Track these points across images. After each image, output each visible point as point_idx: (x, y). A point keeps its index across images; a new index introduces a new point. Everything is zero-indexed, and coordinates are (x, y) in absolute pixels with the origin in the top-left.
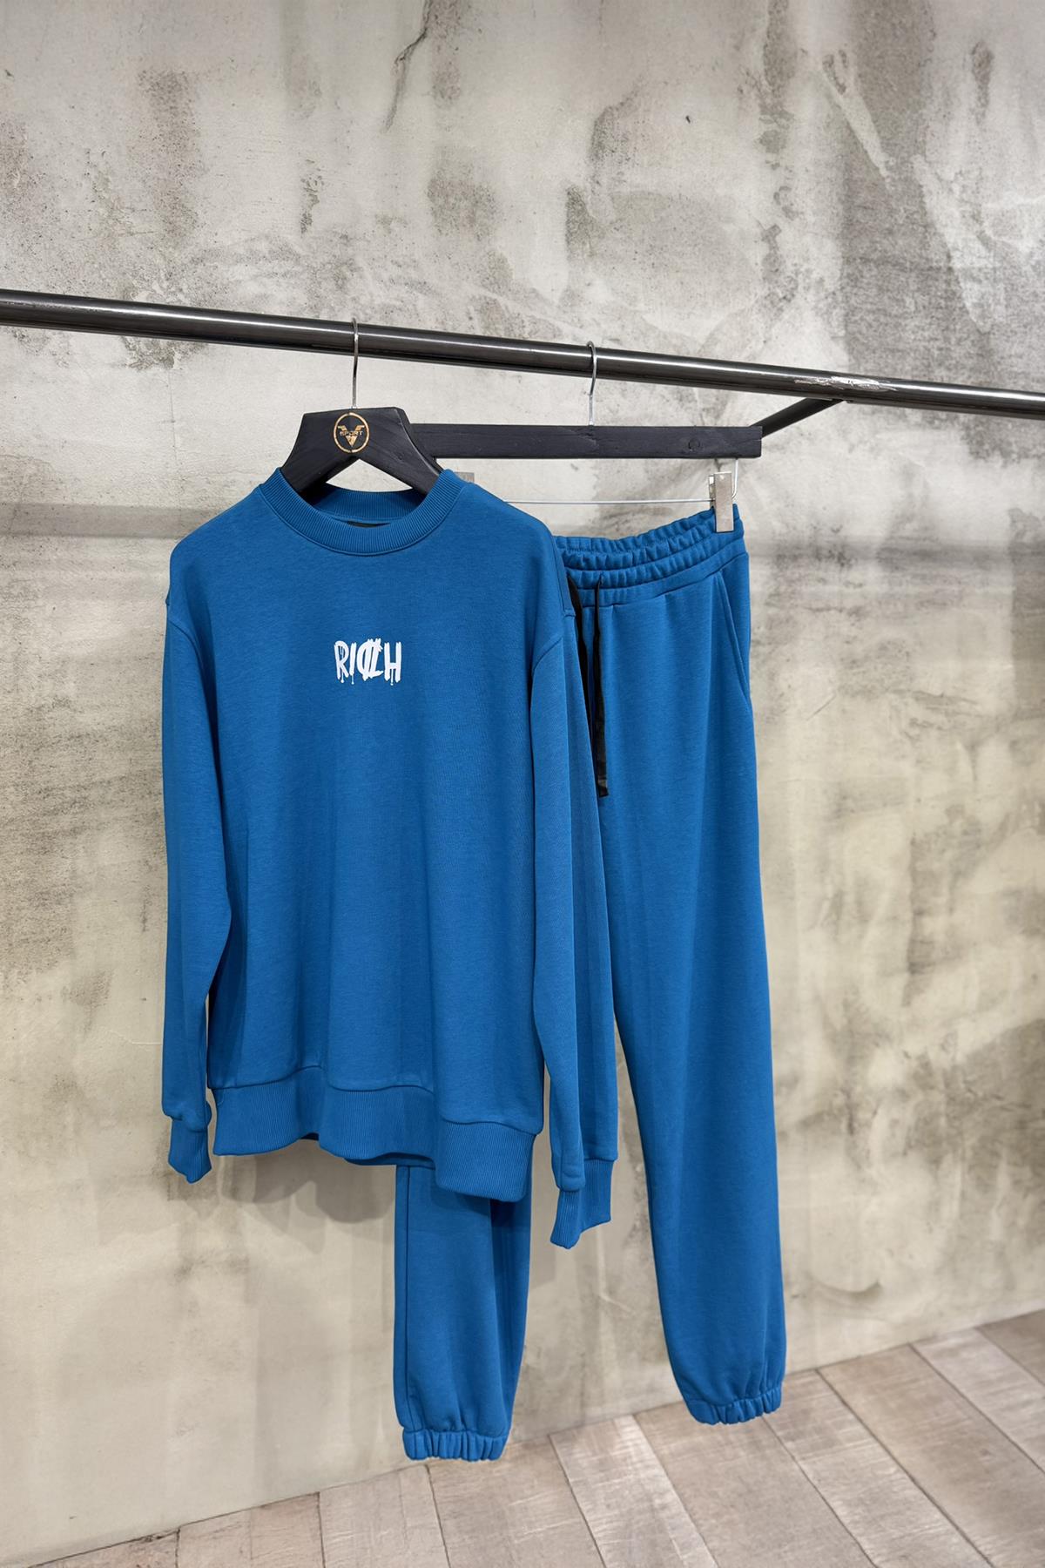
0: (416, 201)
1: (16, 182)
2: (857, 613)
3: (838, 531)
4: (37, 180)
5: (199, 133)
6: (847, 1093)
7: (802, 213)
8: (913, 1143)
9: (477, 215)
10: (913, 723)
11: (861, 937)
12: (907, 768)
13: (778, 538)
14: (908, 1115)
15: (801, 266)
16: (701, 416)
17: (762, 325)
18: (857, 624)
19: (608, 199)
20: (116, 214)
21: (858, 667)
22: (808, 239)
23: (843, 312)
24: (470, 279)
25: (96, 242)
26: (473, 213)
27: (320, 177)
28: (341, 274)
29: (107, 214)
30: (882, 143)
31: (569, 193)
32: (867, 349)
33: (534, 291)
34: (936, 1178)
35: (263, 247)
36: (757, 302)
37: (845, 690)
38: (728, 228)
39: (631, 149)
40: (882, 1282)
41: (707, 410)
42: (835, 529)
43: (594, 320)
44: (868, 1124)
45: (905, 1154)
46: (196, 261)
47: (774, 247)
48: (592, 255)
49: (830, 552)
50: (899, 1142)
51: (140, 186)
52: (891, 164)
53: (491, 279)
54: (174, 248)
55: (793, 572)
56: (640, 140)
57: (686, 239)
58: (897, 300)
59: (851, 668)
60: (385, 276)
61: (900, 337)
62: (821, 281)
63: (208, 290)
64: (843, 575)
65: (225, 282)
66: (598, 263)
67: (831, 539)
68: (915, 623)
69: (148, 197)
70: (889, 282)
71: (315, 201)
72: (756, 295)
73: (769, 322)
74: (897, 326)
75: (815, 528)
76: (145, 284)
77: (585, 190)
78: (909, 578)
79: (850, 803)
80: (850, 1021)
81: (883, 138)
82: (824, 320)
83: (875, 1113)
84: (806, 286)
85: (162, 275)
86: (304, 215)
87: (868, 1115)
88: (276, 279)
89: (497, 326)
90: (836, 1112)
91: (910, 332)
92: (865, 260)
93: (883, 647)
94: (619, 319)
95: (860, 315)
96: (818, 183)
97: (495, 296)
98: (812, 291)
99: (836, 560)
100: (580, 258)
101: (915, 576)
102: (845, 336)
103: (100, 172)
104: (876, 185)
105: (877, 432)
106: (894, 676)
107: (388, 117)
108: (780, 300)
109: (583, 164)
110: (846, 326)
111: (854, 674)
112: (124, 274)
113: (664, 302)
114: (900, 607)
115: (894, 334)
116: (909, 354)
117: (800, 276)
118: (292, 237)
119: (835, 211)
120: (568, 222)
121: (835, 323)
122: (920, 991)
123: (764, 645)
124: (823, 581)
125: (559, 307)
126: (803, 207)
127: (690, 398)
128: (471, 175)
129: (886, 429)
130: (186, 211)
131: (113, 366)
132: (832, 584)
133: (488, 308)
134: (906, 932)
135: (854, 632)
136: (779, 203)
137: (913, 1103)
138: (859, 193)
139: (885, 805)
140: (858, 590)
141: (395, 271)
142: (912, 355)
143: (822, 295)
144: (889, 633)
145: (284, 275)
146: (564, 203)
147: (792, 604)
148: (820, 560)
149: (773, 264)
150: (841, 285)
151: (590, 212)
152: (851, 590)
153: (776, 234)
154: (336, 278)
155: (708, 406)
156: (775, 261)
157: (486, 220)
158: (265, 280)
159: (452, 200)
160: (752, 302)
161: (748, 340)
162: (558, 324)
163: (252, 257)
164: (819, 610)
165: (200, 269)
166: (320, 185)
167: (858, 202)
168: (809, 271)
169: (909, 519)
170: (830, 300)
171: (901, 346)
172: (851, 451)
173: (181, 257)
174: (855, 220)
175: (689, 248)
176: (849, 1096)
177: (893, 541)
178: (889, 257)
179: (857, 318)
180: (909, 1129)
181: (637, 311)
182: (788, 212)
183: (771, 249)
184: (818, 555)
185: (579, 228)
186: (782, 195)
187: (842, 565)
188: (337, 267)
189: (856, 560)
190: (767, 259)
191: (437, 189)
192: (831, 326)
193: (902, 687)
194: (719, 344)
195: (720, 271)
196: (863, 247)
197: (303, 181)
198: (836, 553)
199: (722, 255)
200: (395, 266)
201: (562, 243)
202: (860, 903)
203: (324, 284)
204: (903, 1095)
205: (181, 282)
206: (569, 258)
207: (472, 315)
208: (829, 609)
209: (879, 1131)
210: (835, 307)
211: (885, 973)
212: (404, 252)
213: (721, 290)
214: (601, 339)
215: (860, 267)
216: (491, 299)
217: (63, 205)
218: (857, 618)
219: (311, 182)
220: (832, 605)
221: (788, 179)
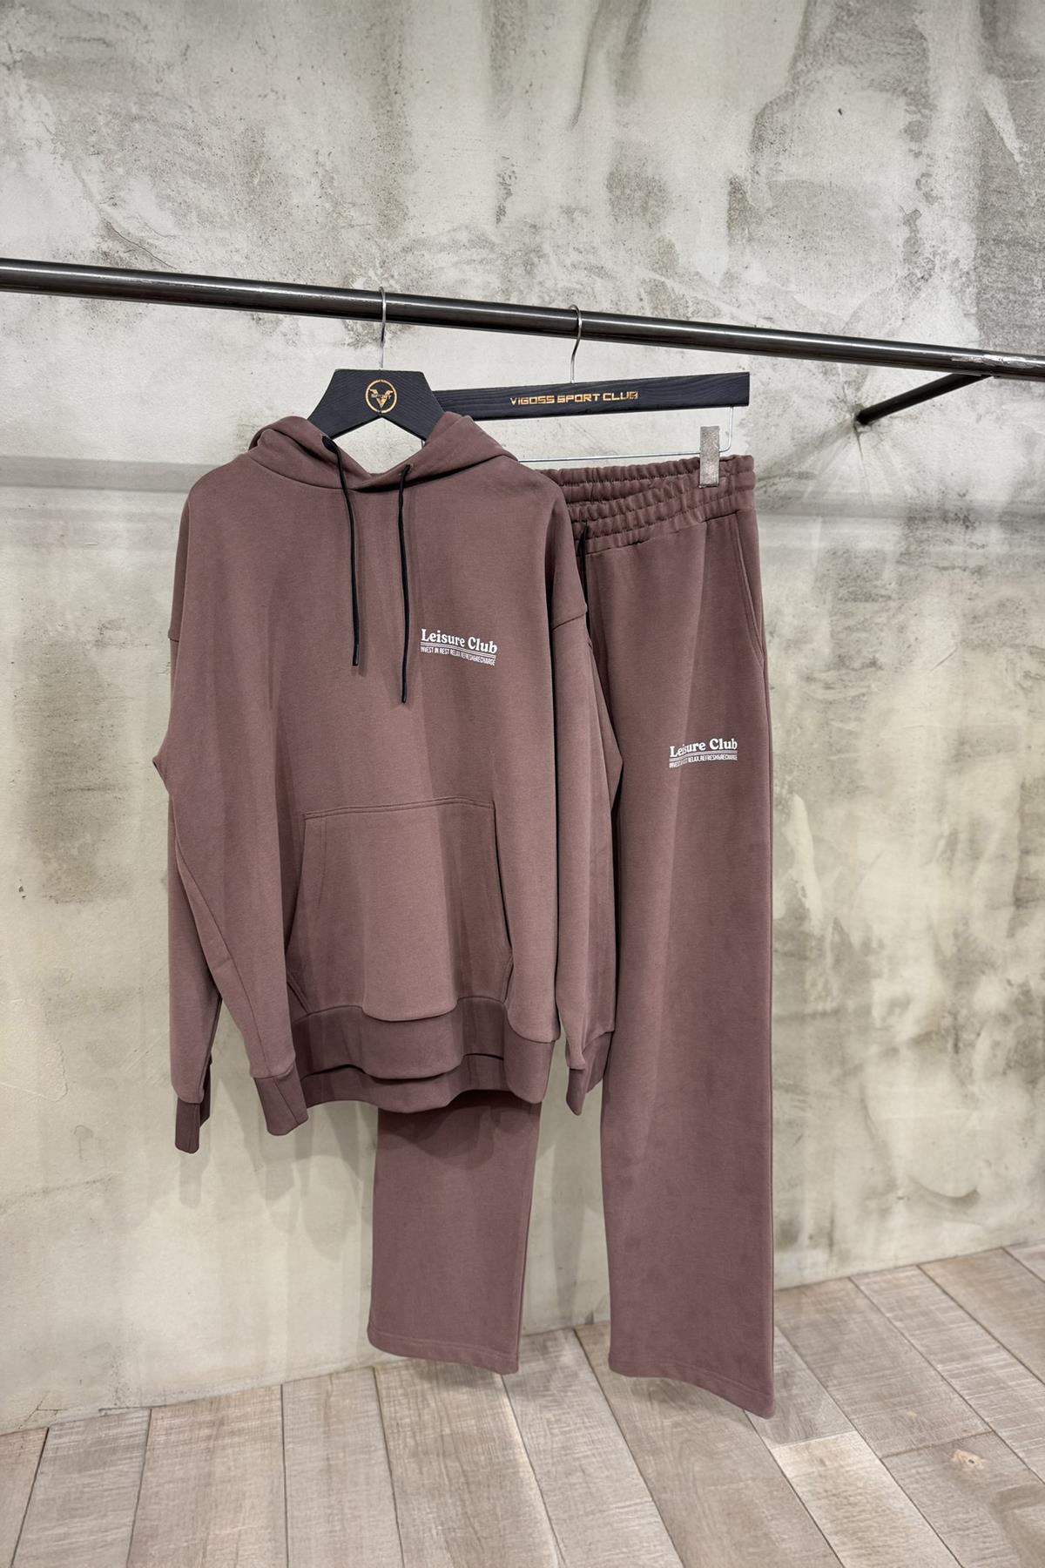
0: (596, 193)
1: (256, 181)
2: (979, 571)
3: (964, 495)
4: (273, 179)
5: (411, 134)
6: (955, 1016)
7: (941, 198)
8: (1012, 1064)
9: (650, 204)
10: (1027, 675)
11: (972, 873)
12: (1020, 717)
13: (909, 501)
14: (1008, 1038)
15: (939, 247)
16: (843, 388)
17: (902, 304)
18: (979, 582)
19: (766, 189)
20: (339, 208)
21: (979, 622)
22: (946, 222)
23: (976, 290)
24: (641, 264)
25: (322, 234)
26: (646, 203)
27: (514, 172)
28: (530, 259)
29: (331, 209)
30: (1017, 130)
31: (731, 183)
32: (997, 325)
33: (697, 273)
34: (1032, 1097)
35: (463, 236)
36: (897, 282)
37: (966, 644)
38: (873, 213)
39: (788, 141)
40: (979, 1190)
41: (849, 383)
42: (961, 493)
43: (750, 300)
44: (972, 1045)
45: (1004, 1073)
46: (406, 250)
47: (914, 231)
48: (750, 240)
49: (956, 514)
50: (1000, 1063)
51: (360, 182)
52: (1025, 150)
53: (660, 262)
54: (388, 238)
55: (922, 533)
56: (796, 132)
57: (834, 224)
58: (1026, 279)
59: (973, 623)
60: (568, 262)
61: (1028, 314)
62: (957, 260)
63: (416, 276)
64: (967, 537)
65: (430, 268)
66: (756, 247)
67: (958, 503)
68: (1032, 583)
69: (367, 193)
70: (1019, 262)
71: (509, 194)
72: (897, 275)
73: (908, 301)
74: (1025, 303)
75: (943, 492)
76: (362, 271)
77: (746, 180)
78: (1027, 540)
79: (967, 749)
80: (959, 950)
81: (1018, 125)
82: (958, 297)
83: (979, 1035)
84: (943, 266)
85: (378, 265)
86: (499, 207)
87: (973, 1036)
88: (473, 265)
89: (664, 306)
90: (943, 1032)
91: (1037, 309)
92: (998, 241)
93: (1002, 605)
94: (773, 299)
95: (991, 293)
96: (957, 169)
97: (663, 279)
98: (948, 271)
99: (961, 522)
100: (739, 243)
101: (1033, 538)
102: (977, 313)
103: (326, 171)
104: (1010, 171)
105: (1003, 404)
106: (1011, 631)
107: (574, 115)
108: (918, 280)
109: (745, 155)
110: (978, 304)
111: (975, 629)
112: (345, 262)
113: (813, 282)
114: (1018, 567)
115: (1022, 311)
116: (1035, 329)
117: (938, 257)
118: (487, 226)
119: (971, 196)
120: (730, 209)
121: (967, 301)
122: (1023, 924)
123: (894, 600)
124: (949, 541)
125: (719, 289)
126: (942, 193)
127: (834, 372)
128: (645, 168)
129: (1012, 400)
130: (400, 206)
131: (334, 345)
132: (957, 545)
133: (656, 290)
134: (1013, 868)
135: (976, 589)
136: (920, 189)
137: (1014, 1026)
138: (994, 178)
139: (999, 751)
140: (981, 551)
141: (575, 257)
142: (1038, 330)
143: (957, 275)
144: (1007, 591)
145: (481, 262)
146: (726, 192)
147: (921, 563)
148: (947, 522)
149: (913, 246)
150: (974, 265)
151: (750, 200)
152: (974, 550)
153: (917, 218)
154: (525, 264)
155: (850, 379)
156: (915, 243)
157: (656, 209)
158: (465, 267)
159: (628, 191)
160: (893, 282)
161: (888, 317)
162: (718, 303)
163: (454, 246)
164: (945, 569)
165: (409, 257)
166: (513, 178)
167: (993, 187)
168: (945, 252)
169: (1030, 484)
170: (964, 279)
171: (1028, 322)
172: (978, 421)
173: (393, 246)
174: (989, 204)
175: (837, 232)
176: (955, 1019)
177: (1014, 506)
178: (1020, 238)
179: (988, 296)
180: (1009, 1051)
181: (790, 291)
182: (929, 198)
183: (911, 233)
184: (945, 518)
185: (739, 215)
186: (923, 181)
187: (967, 527)
188: (526, 254)
189: (980, 522)
190: (907, 241)
191: (615, 181)
192: (964, 304)
193: (1018, 641)
194: (861, 322)
195: (865, 254)
196: (996, 227)
197: (499, 175)
198: (962, 516)
199: (866, 238)
200: (577, 253)
201: (723, 230)
202: (972, 841)
203: (515, 269)
204: (1004, 1019)
205: (393, 269)
206: (730, 243)
207: (642, 297)
208: (954, 568)
209: (982, 1051)
210: (968, 286)
211: (993, 907)
212: (585, 240)
213: (865, 271)
214: (756, 317)
215: (993, 248)
216: (659, 281)
217: (295, 201)
218: (979, 577)
219: (507, 178)
220: (957, 565)
221: (930, 166)
